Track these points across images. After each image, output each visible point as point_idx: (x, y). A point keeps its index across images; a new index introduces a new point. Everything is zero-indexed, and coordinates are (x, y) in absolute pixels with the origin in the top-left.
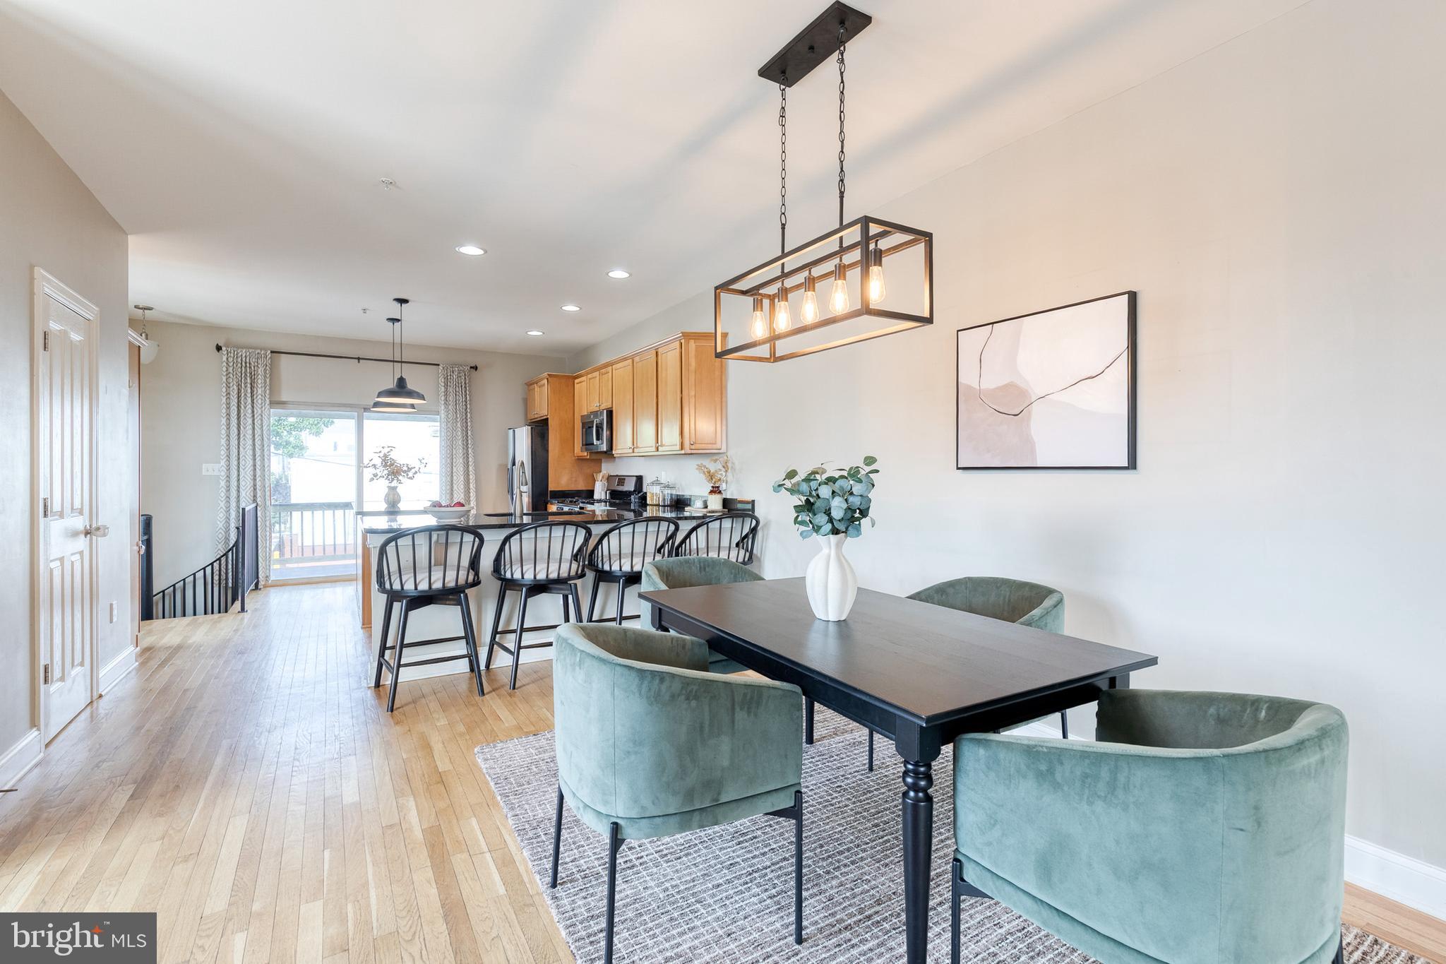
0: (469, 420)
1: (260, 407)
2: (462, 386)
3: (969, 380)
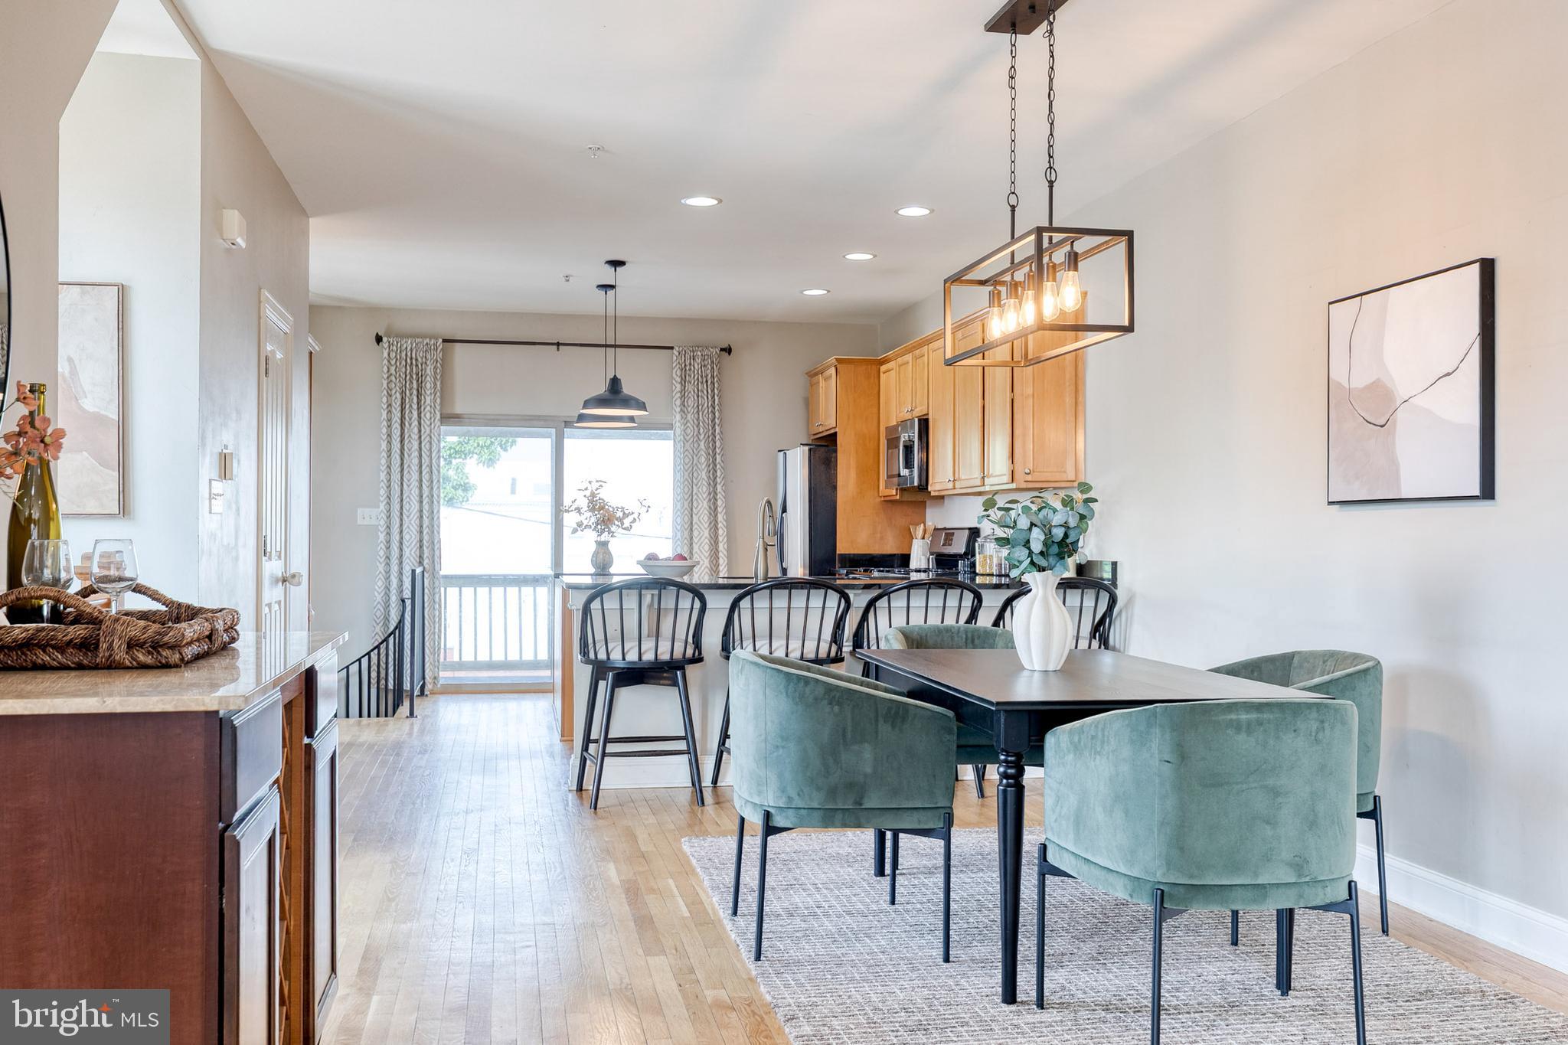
0: (718, 437)
1: (428, 423)
2: (707, 381)
3: (1338, 374)
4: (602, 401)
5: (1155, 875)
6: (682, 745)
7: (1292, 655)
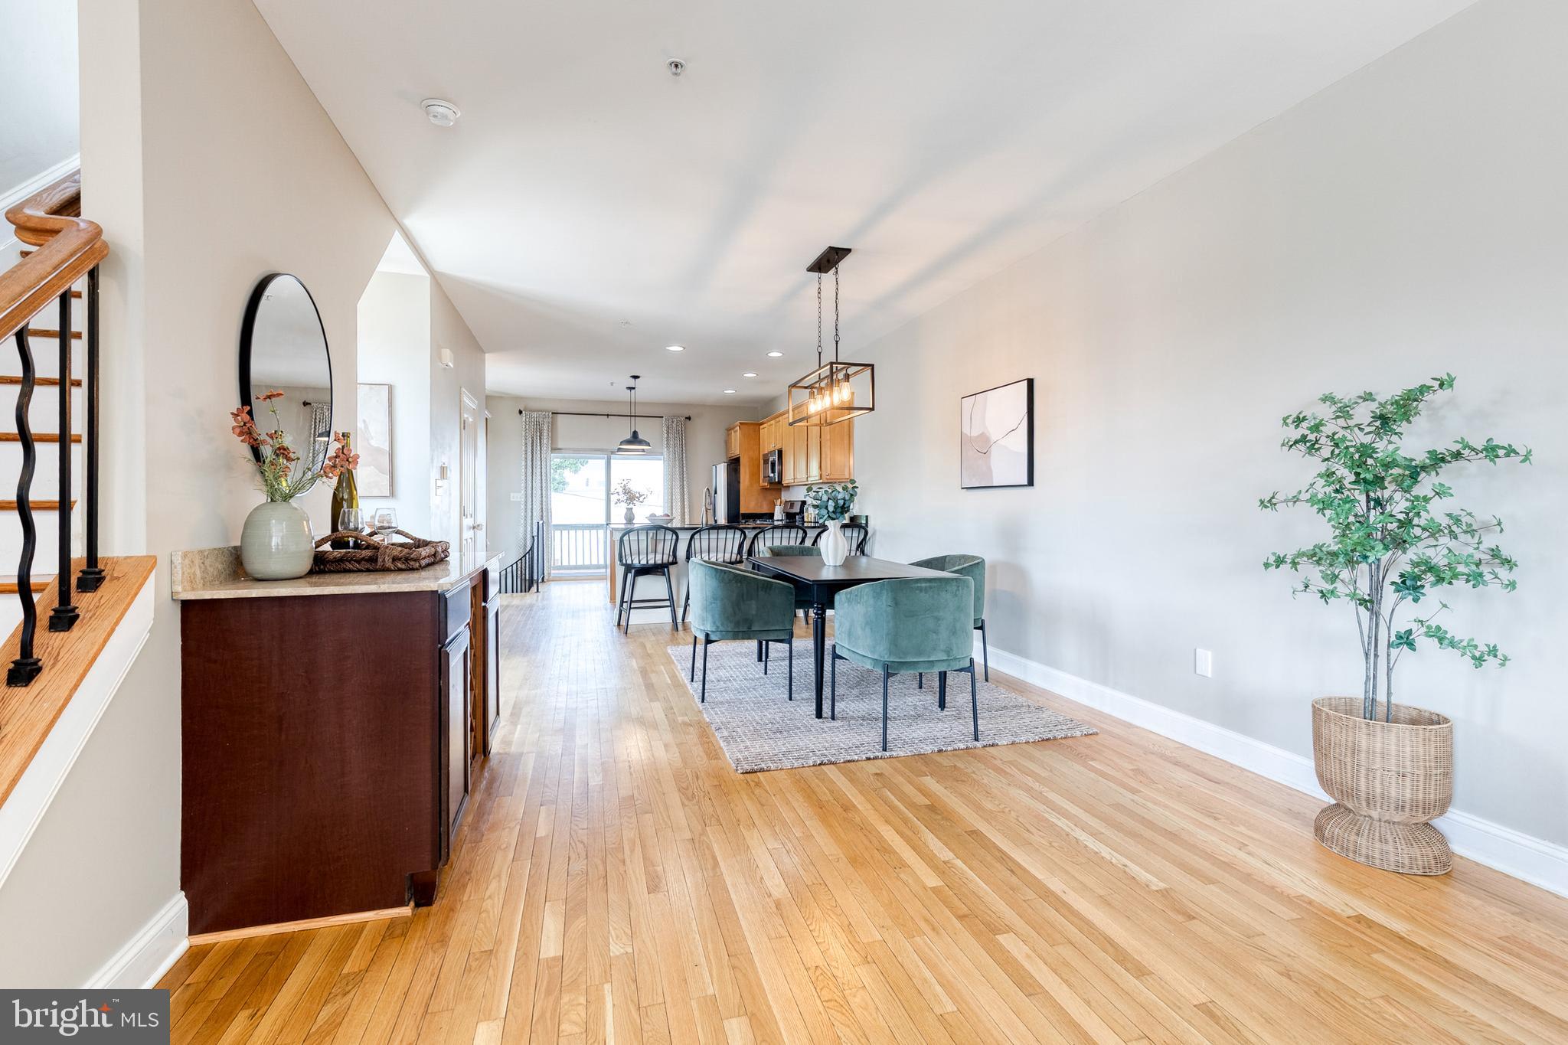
0: (684, 459)
1: (546, 452)
2: (679, 433)
3: (966, 430)
4: (628, 442)
5: (884, 657)
6: (668, 603)
7: (944, 558)
